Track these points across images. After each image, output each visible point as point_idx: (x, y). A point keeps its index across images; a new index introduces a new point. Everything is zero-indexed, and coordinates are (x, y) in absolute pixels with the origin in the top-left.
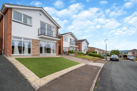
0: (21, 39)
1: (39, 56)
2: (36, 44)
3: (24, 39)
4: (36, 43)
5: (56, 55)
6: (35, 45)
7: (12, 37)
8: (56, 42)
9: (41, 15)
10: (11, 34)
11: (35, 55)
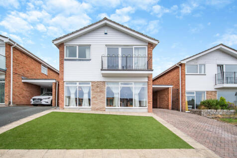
0: (76, 84)
1: (105, 111)
2: (98, 90)
3: (80, 84)
4: (98, 87)
5: (146, 110)
6: (97, 92)
7: (65, 83)
8: (146, 80)
9: (106, 34)
10: (63, 79)
11: (97, 110)
